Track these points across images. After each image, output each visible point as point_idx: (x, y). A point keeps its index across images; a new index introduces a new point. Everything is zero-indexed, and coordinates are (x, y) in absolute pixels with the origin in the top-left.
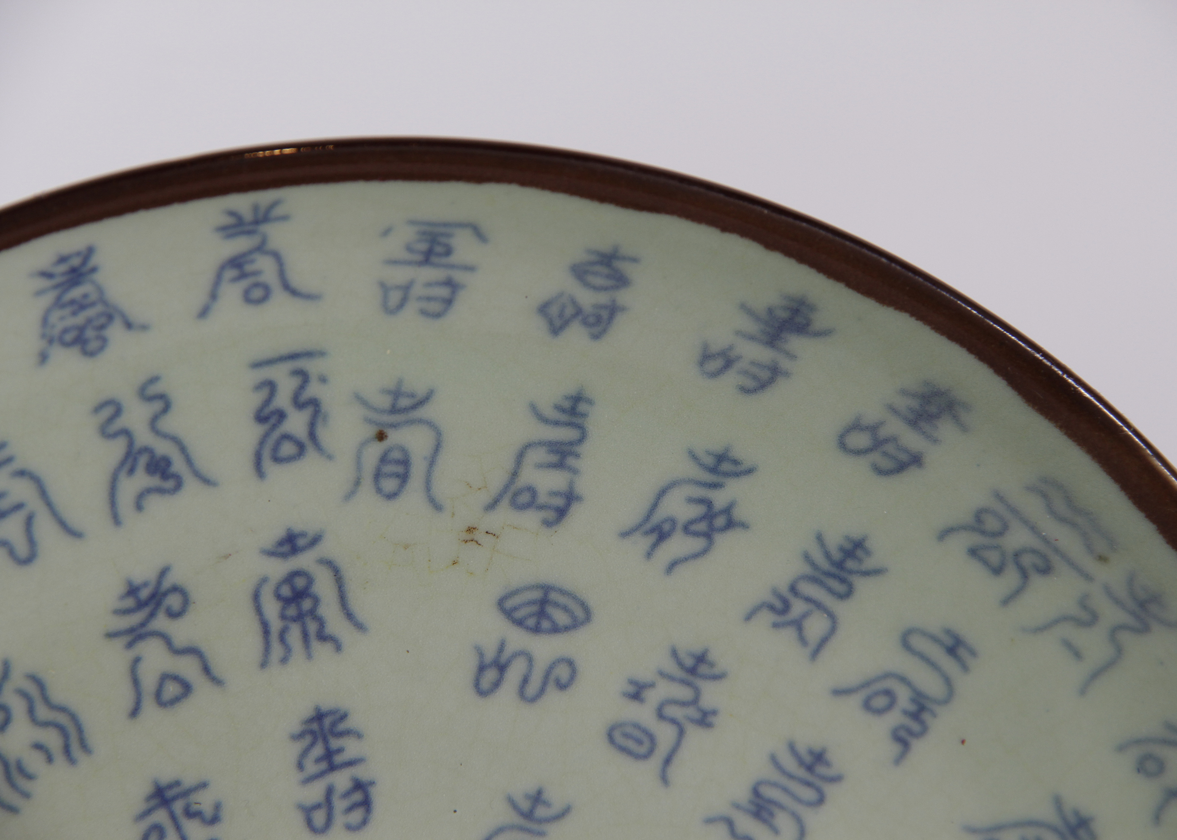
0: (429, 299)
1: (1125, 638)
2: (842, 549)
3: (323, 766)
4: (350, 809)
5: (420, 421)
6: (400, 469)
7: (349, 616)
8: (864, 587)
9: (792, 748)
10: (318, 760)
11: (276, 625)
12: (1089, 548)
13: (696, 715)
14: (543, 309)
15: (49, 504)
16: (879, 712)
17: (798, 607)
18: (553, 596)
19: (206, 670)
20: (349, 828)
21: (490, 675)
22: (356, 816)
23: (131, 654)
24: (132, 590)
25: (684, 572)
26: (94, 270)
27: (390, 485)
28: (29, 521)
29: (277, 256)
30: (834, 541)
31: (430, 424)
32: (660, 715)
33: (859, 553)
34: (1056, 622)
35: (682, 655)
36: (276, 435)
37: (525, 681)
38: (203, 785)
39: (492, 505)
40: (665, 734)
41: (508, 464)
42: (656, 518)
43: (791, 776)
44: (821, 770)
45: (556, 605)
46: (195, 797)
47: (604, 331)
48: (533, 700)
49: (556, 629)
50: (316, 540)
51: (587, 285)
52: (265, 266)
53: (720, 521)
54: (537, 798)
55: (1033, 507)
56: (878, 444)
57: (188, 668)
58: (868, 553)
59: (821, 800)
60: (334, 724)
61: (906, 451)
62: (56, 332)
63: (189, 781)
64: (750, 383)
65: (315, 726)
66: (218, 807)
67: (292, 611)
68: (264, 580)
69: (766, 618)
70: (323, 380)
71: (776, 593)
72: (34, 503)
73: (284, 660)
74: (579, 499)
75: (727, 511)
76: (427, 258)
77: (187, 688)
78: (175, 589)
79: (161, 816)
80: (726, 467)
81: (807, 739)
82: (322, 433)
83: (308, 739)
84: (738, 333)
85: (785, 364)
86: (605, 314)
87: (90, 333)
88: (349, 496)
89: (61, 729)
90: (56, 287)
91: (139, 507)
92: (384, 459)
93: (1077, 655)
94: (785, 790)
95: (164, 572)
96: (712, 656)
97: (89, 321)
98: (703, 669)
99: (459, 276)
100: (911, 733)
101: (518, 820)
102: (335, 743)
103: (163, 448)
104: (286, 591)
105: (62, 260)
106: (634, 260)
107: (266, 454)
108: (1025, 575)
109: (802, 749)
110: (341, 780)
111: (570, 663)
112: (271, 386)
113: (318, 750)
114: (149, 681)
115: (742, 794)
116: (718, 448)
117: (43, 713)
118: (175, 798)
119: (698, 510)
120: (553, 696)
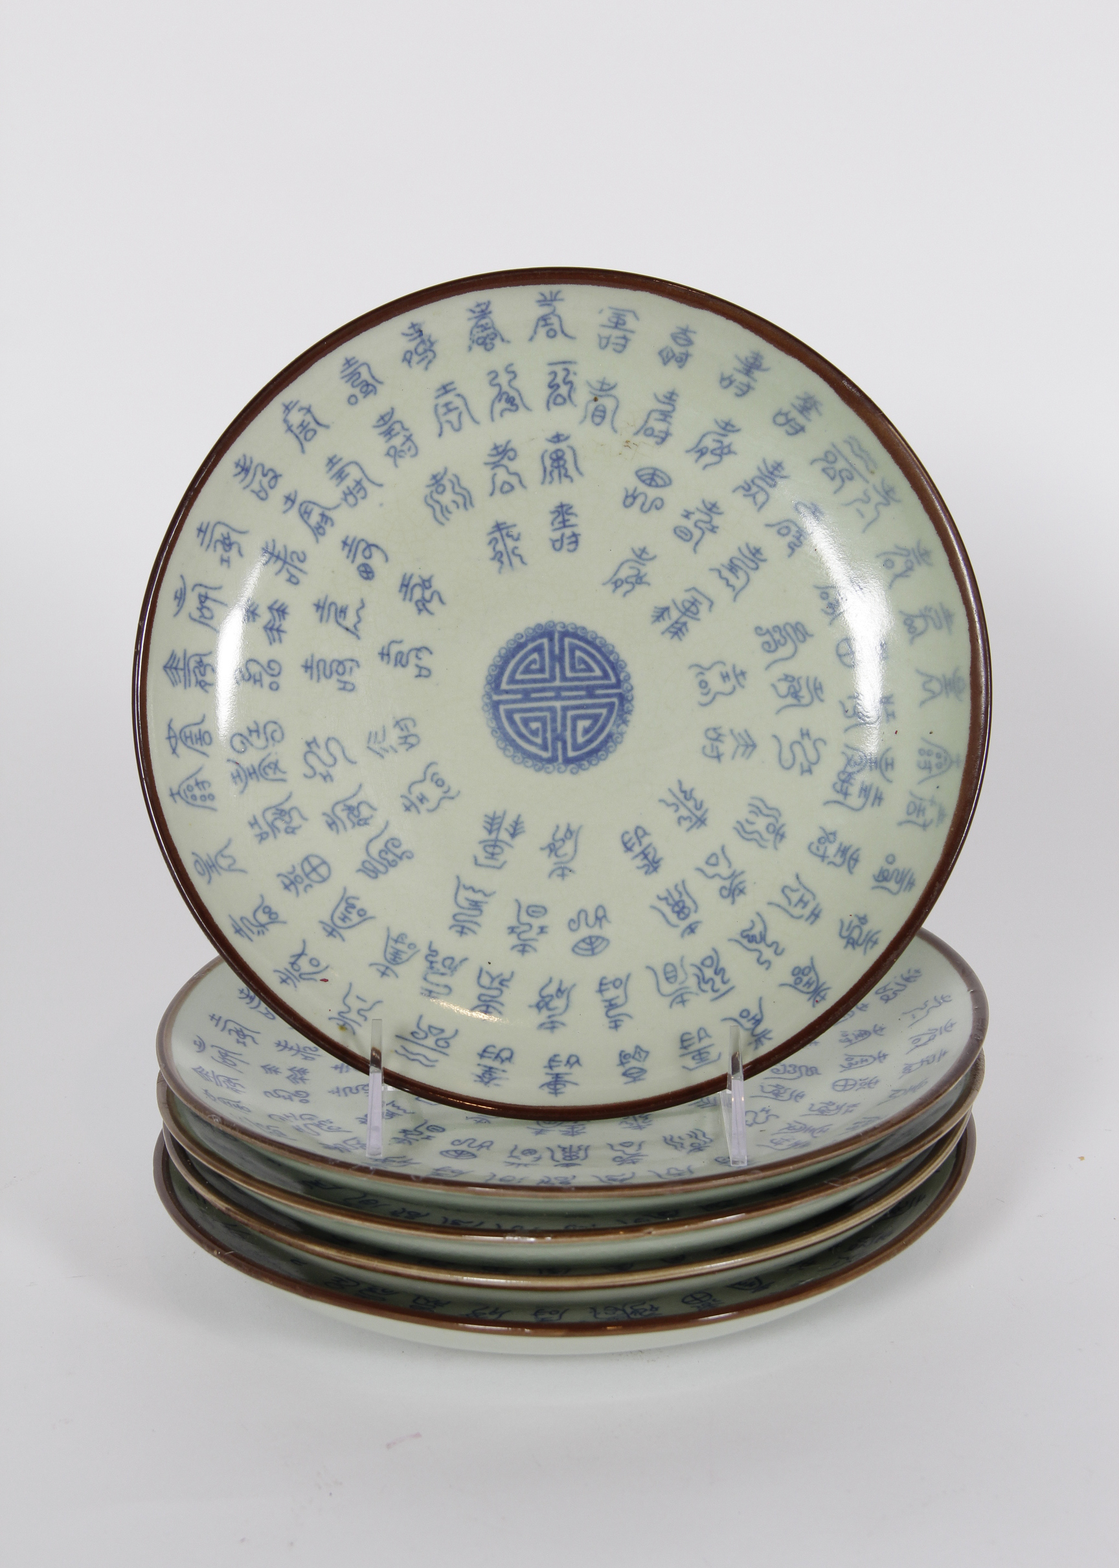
0: (617, 344)
1: (881, 508)
2: (773, 467)
3: (561, 525)
4: (570, 543)
5: (611, 396)
6: (602, 414)
7: (577, 469)
8: (781, 483)
9: (747, 546)
10: (560, 523)
11: (549, 469)
12: (866, 467)
13: (710, 527)
14: (660, 353)
15: (468, 409)
16: (784, 535)
17: (754, 489)
18: (658, 473)
19: (521, 482)
20: (569, 551)
21: (630, 500)
22: (572, 547)
23: (493, 472)
24: (496, 448)
25: (709, 469)
26: (490, 312)
27: (598, 420)
28: (460, 415)
29: (559, 317)
30: (770, 462)
31: (615, 397)
32: (696, 526)
33: (779, 469)
34: (855, 501)
35: (706, 502)
36: (556, 394)
37: (643, 504)
38: (515, 526)
39: (637, 433)
40: (697, 533)
41: (644, 417)
42: (700, 446)
43: (746, 557)
44: (758, 556)
45: (658, 476)
46: (510, 530)
47: (684, 365)
48: (646, 512)
49: (657, 486)
50: (567, 438)
51: (677, 343)
52: (554, 320)
53: (726, 451)
54: (644, 550)
55: (846, 450)
56: (788, 421)
57: (514, 480)
58: (783, 469)
59: (757, 568)
60: (567, 510)
61: (799, 425)
62: (476, 338)
63: (509, 523)
64: (740, 392)
65: (560, 509)
66: (519, 535)
67: (556, 464)
68: (546, 451)
69: (741, 492)
70: (575, 374)
71: (746, 482)
72: (462, 408)
73: (551, 483)
74: (671, 435)
75: (729, 446)
76: (616, 326)
77: (512, 488)
78: (512, 449)
79: (497, 535)
80: (729, 428)
81: (753, 543)
82: (573, 396)
83: (557, 514)
84: (735, 369)
85: (752, 384)
86: (684, 357)
87: (488, 341)
88: (582, 422)
89: (464, 496)
90: (476, 318)
91: (501, 415)
92: (596, 409)
93: (862, 516)
94: (743, 562)
95: (508, 442)
96: (718, 505)
97: (488, 335)
98: (714, 510)
99: (629, 335)
100: (795, 545)
101: (634, 557)
102: (567, 517)
103: (513, 393)
104: (554, 456)
105: (478, 305)
106: (695, 333)
107: (551, 401)
108: (843, 481)
109: (751, 547)
110: (568, 532)
111: (662, 500)
112: (555, 374)
113: (560, 519)
114: (499, 483)
115: (726, 561)
116: (726, 419)
117: (457, 489)
118: (503, 529)
119: (719, 445)
120: (654, 512)
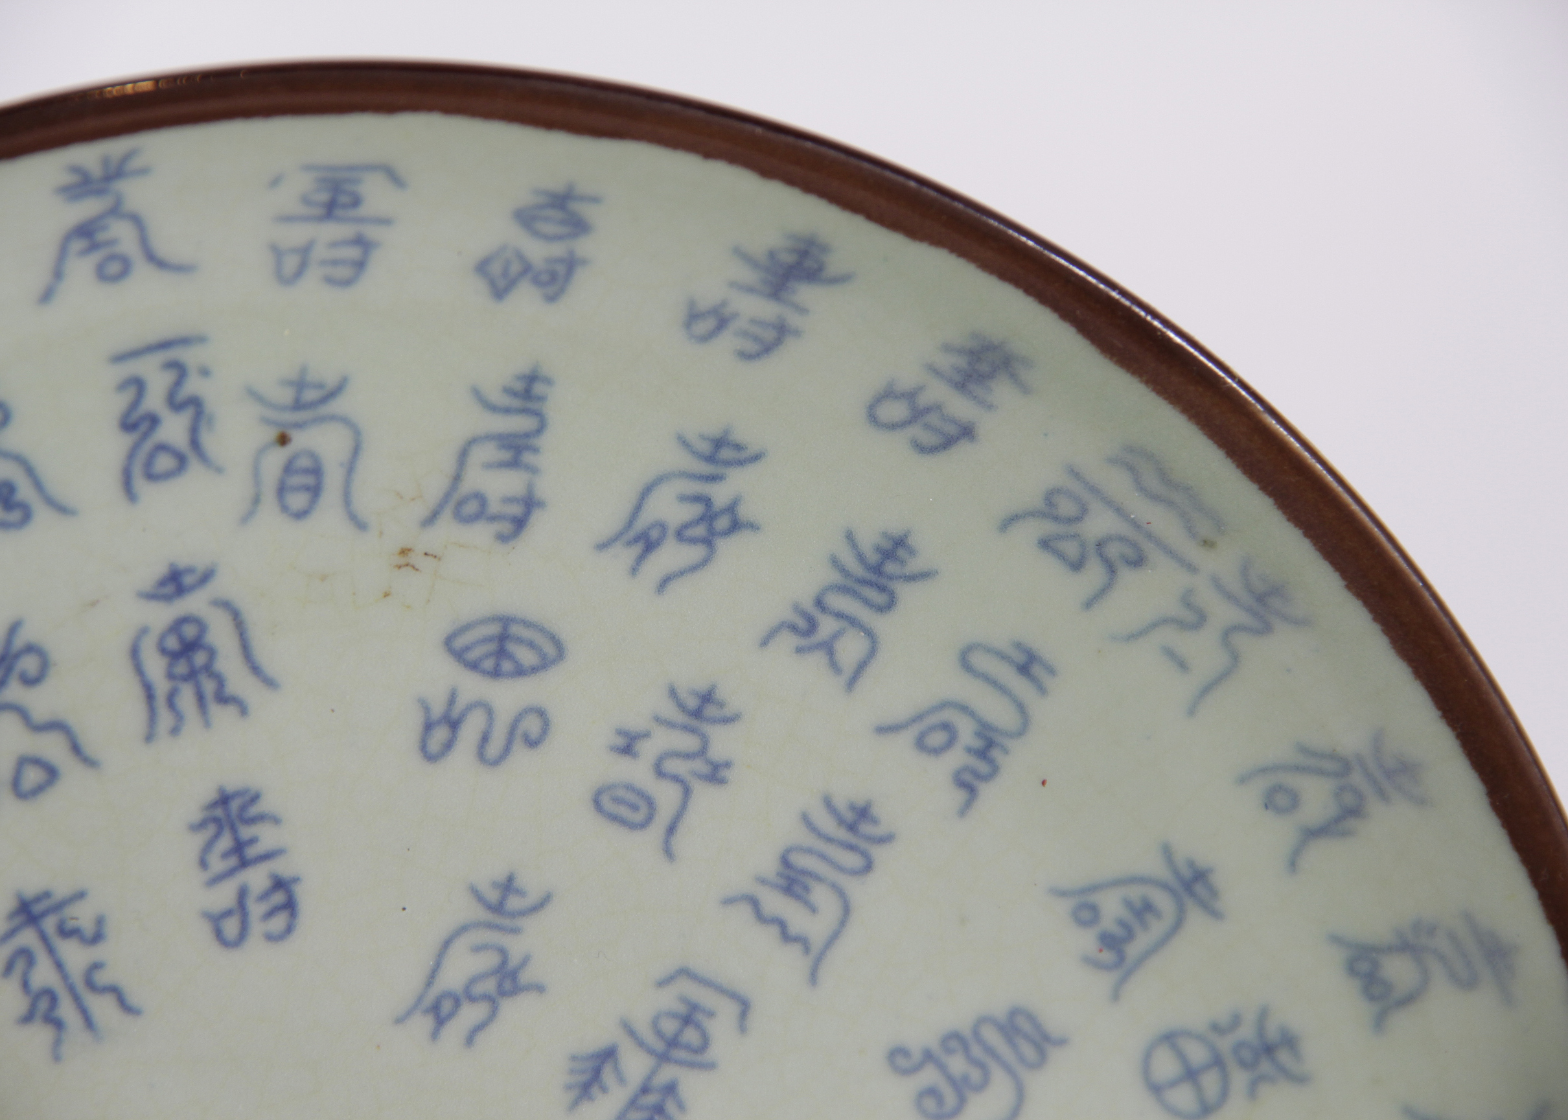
0: (335, 262)
1: (1242, 641)
2: (878, 549)
3: (233, 861)
4: (270, 914)
5: (333, 418)
6: (309, 480)
7: (256, 669)
8: (909, 594)
9: (828, 803)
10: (225, 855)
11: (162, 686)
12: (1190, 530)
13: (705, 769)
14: (482, 267)
16: (936, 751)
17: (827, 626)
18: (515, 630)
19: (76, 749)
20: (270, 938)
21: (440, 735)
22: (278, 923)
25: (681, 589)
27: (297, 501)
29: (137, 221)
30: (868, 540)
31: (345, 421)
32: (659, 772)
33: (901, 552)
34: (1155, 625)
35: (683, 694)
36: (148, 446)
37: (485, 739)
38: (80, 895)
39: (431, 519)
40: (666, 796)
41: (448, 464)
42: (640, 524)
43: (829, 840)
44: (866, 828)
45: (520, 640)
46: (70, 911)
47: (562, 291)
48: (496, 762)
49: (520, 672)
50: (207, 577)
51: (537, 234)
52: (122, 234)
53: (722, 523)
55: (1117, 483)
56: (917, 414)
57: (52, 748)
58: (912, 552)
59: (868, 867)
60: (243, 808)
61: (953, 421)
63: (61, 891)
64: (751, 347)
65: (219, 812)
66: (100, 921)
67: (181, 668)
68: (144, 631)
69: (788, 641)
70: (205, 372)
71: (797, 609)
73: (175, 731)
74: (540, 504)
75: (731, 509)
76: (330, 211)
77: (52, 773)
78: (30, 649)
79: (27, 938)
80: (726, 453)
81: (846, 792)
82: (208, 441)
83: (211, 829)
84: (733, 284)
85: (794, 320)
86: (561, 269)
88: (246, 518)
92: (289, 469)
93: (1182, 665)
94: (823, 857)
95: (14, 628)
96: (720, 694)
98: (711, 711)
99: (372, 232)
100: (978, 776)
101: (483, 915)
102: (246, 832)
104: (172, 643)
106: (595, 200)
107: (137, 470)
108: (1111, 569)
109: (841, 804)
110: (257, 878)
111: (541, 713)
112: (138, 385)
113: (225, 842)
115: (769, 865)
116: (714, 430)
118: (44, 914)
119: (696, 510)
120: (521, 756)
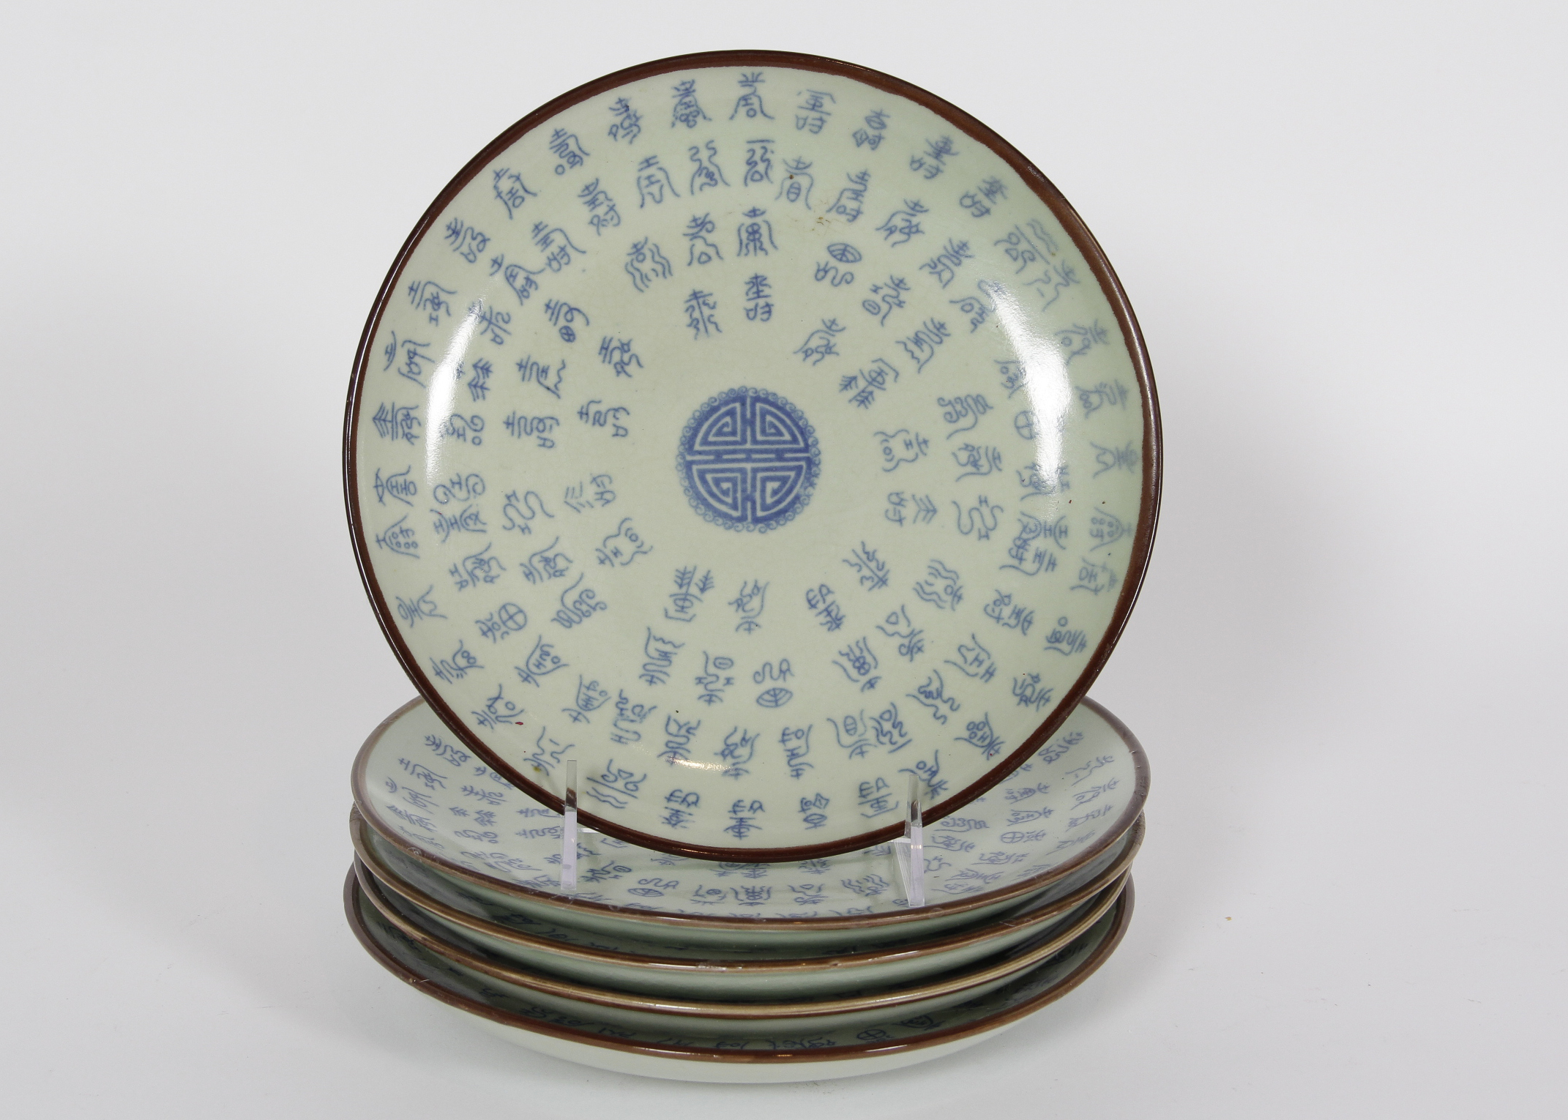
0: (813, 125)
1: (1061, 288)
2: (958, 246)
3: (756, 295)
4: (763, 313)
5: (806, 174)
6: (797, 191)
7: (772, 243)
8: (965, 261)
9: (932, 320)
10: (754, 293)
11: (745, 241)
12: (1049, 251)
13: (897, 302)
14: (854, 135)
15: (669, 182)
16: (967, 312)
17: (940, 267)
18: (848, 249)
19: (718, 253)
20: (762, 320)
21: (822, 274)
22: (765, 316)
23: (691, 243)
24: (695, 220)
25: (898, 247)
26: (694, 91)
27: (793, 196)
28: (661, 187)
29: (759, 98)
30: (956, 242)
31: (810, 176)
32: (883, 299)
33: (965, 248)
34: (1036, 281)
35: (894, 278)
36: (753, 170)
37: (834, 278)
38: (711, 294)
39: (829, 210)
40: (885, 307)
41: (837, 196)
42: (890, 225)
43: (931, 332)
44: (942, 330)
45: (849, 252)
46: (707, 298)
47: (876, 147)
48: (836, 286)
49: (848, 261)
50: (763, 213)
51: (871, 126)
52: (755, 100)
53: (914, 230)
54: (833, 322)
55: (1028, 232)
56: (974, 204)
57: (711, 251)
58: (968, 248)
59: (941, 342)
60: (761, 281)
61: (984, 207)
62: (679, 115)
63: (706, 292)
64: (929, 175)
65: (754, 281)
66: (715, 303)
67: (751, 238)
68: (743, 224)
69: (927, 269)
70: (772, 152)
71: (932, 260)
72: (664, 181)
73: (746, 255)
74: (862, 213)
75: (917, 226)
76: (814, 107)
77: (710, 258)
78: (710, 222)
79: (694, 303)
80: (917, 208)
81: (938, 318)
82: (769, 172)
83: (751, 285)
84: (925, 152)
85: (942, 167)
86: (877, 140)
87: (691, 118)
88: (777, 198)
89: (663, 265)
90: (680, 95)
91: (701, 189)
92: (791, 186)
93: (1042, 295)
94: (928, 336)
95: (707, 215)
96: (905, 281)
97: (691, 113)
98: (902, 285)
99: (825, 117)
100: (978, 321)
101: (825, 329)
102: (761, 288)
103: (712, 169)
104: (750, 230)
105: (683, 84)
106: (888, 116)
107: (749, 177)
108: (1025, 262)
109: (936, 321)
110: (762, 302)
111: (852, 275)
112: (753, 151)
113: (755, 289)
114: (697, 253)
115: (912, 335)
116: (915, 200)
117: (657, 258)
118: (700, 297)
119: (908, 224)
120: (844, 285)
